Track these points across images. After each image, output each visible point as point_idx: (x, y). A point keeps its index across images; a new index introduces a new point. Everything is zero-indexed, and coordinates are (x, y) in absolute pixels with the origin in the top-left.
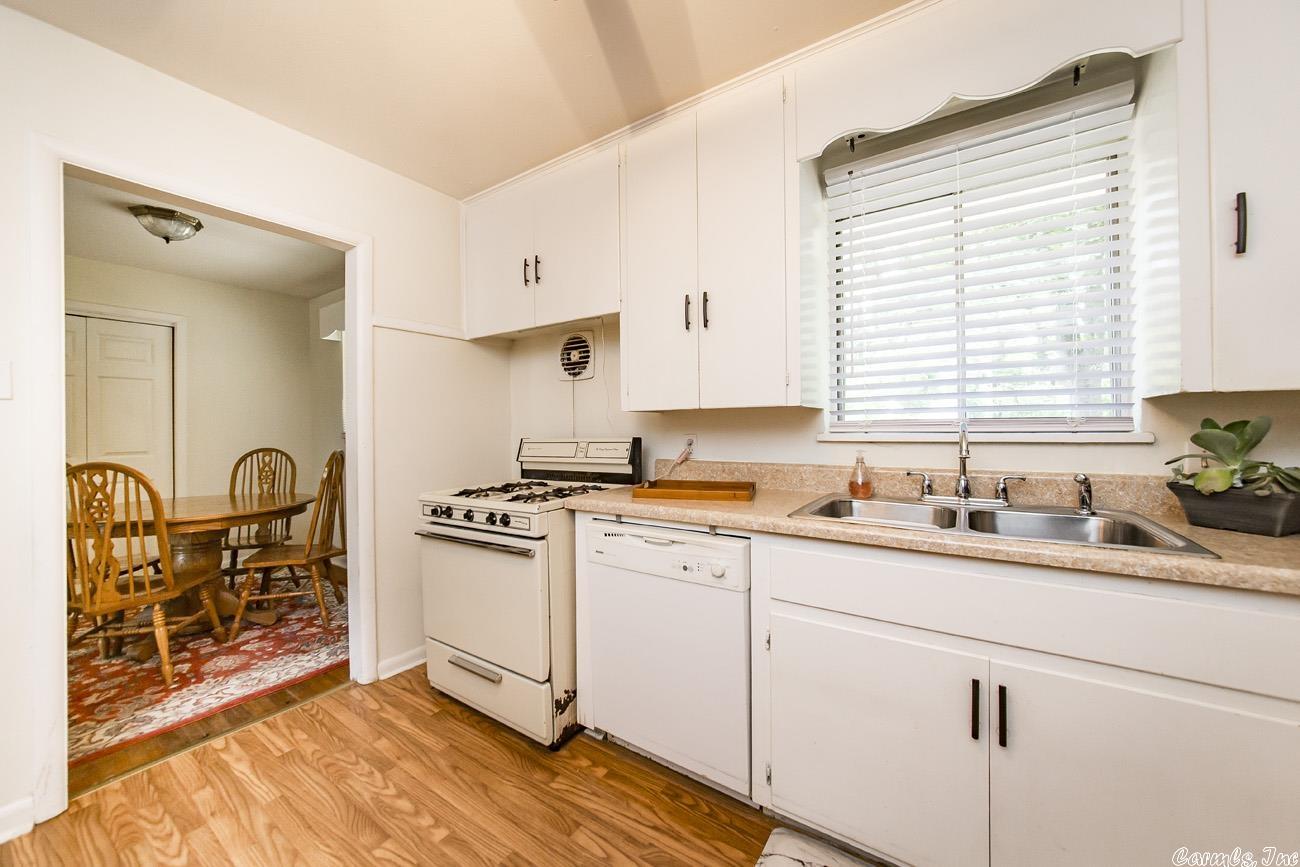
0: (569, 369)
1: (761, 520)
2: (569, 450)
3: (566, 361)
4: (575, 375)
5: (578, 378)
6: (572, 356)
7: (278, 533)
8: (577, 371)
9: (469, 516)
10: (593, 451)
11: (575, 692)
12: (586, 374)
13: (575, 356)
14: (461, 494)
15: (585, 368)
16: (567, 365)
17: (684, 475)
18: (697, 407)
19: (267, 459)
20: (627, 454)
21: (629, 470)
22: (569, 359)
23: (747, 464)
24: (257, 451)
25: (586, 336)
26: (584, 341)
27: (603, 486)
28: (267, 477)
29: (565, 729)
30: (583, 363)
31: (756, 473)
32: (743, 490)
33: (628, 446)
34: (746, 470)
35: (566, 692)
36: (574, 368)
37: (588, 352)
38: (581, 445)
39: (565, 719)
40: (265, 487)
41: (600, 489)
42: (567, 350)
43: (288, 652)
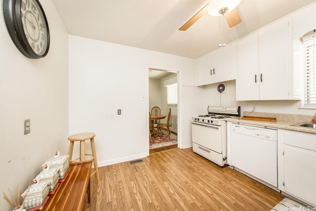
0: (219, 91)
1: (281, 126)
2: (221, 109)
3: (218, 89)
4: (221, 92)
5: (222, 93)
6: (220, 88)
7: (158, 122)
8: (221, 91)
9: (203, 120)
10: (227, 109)
11: (227, 158)
12: (224, 92)
13: (221, 88)
14: (199, 116)
15: (224, 91)
16: (219, 90)
17: (252, 115)
18: (259, 100)
19: (156, 108)
20: (237, 110)
21: (237, 113)
22: (220, 89)
23: (273, 113)
24: (155, 107)
25: (223, 84)
26: (224, 85)
27: (230, 117)
28: (156, 112)
29: (225, 164)
30: (223, 89)
31: (276, 116)
32: (273, 119)
33: (237, 108)
34: (273, 115)
35: (225, 157)
36: (220, 91)
37: (225, 87)
38: (224, 108)
39: (225, 162)
40: (156, 113)
41: (229, 117)
42: (219, 87)
43: (165, 141)
